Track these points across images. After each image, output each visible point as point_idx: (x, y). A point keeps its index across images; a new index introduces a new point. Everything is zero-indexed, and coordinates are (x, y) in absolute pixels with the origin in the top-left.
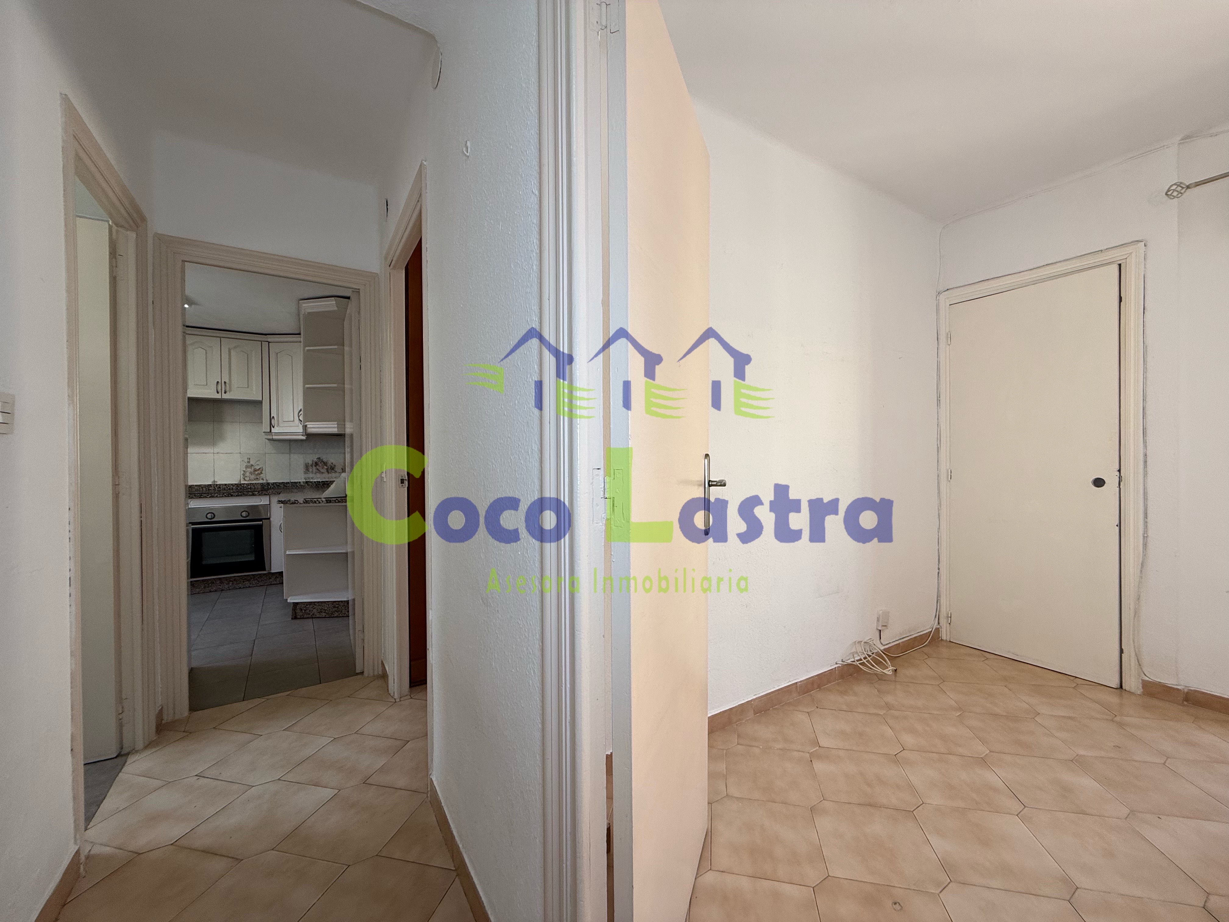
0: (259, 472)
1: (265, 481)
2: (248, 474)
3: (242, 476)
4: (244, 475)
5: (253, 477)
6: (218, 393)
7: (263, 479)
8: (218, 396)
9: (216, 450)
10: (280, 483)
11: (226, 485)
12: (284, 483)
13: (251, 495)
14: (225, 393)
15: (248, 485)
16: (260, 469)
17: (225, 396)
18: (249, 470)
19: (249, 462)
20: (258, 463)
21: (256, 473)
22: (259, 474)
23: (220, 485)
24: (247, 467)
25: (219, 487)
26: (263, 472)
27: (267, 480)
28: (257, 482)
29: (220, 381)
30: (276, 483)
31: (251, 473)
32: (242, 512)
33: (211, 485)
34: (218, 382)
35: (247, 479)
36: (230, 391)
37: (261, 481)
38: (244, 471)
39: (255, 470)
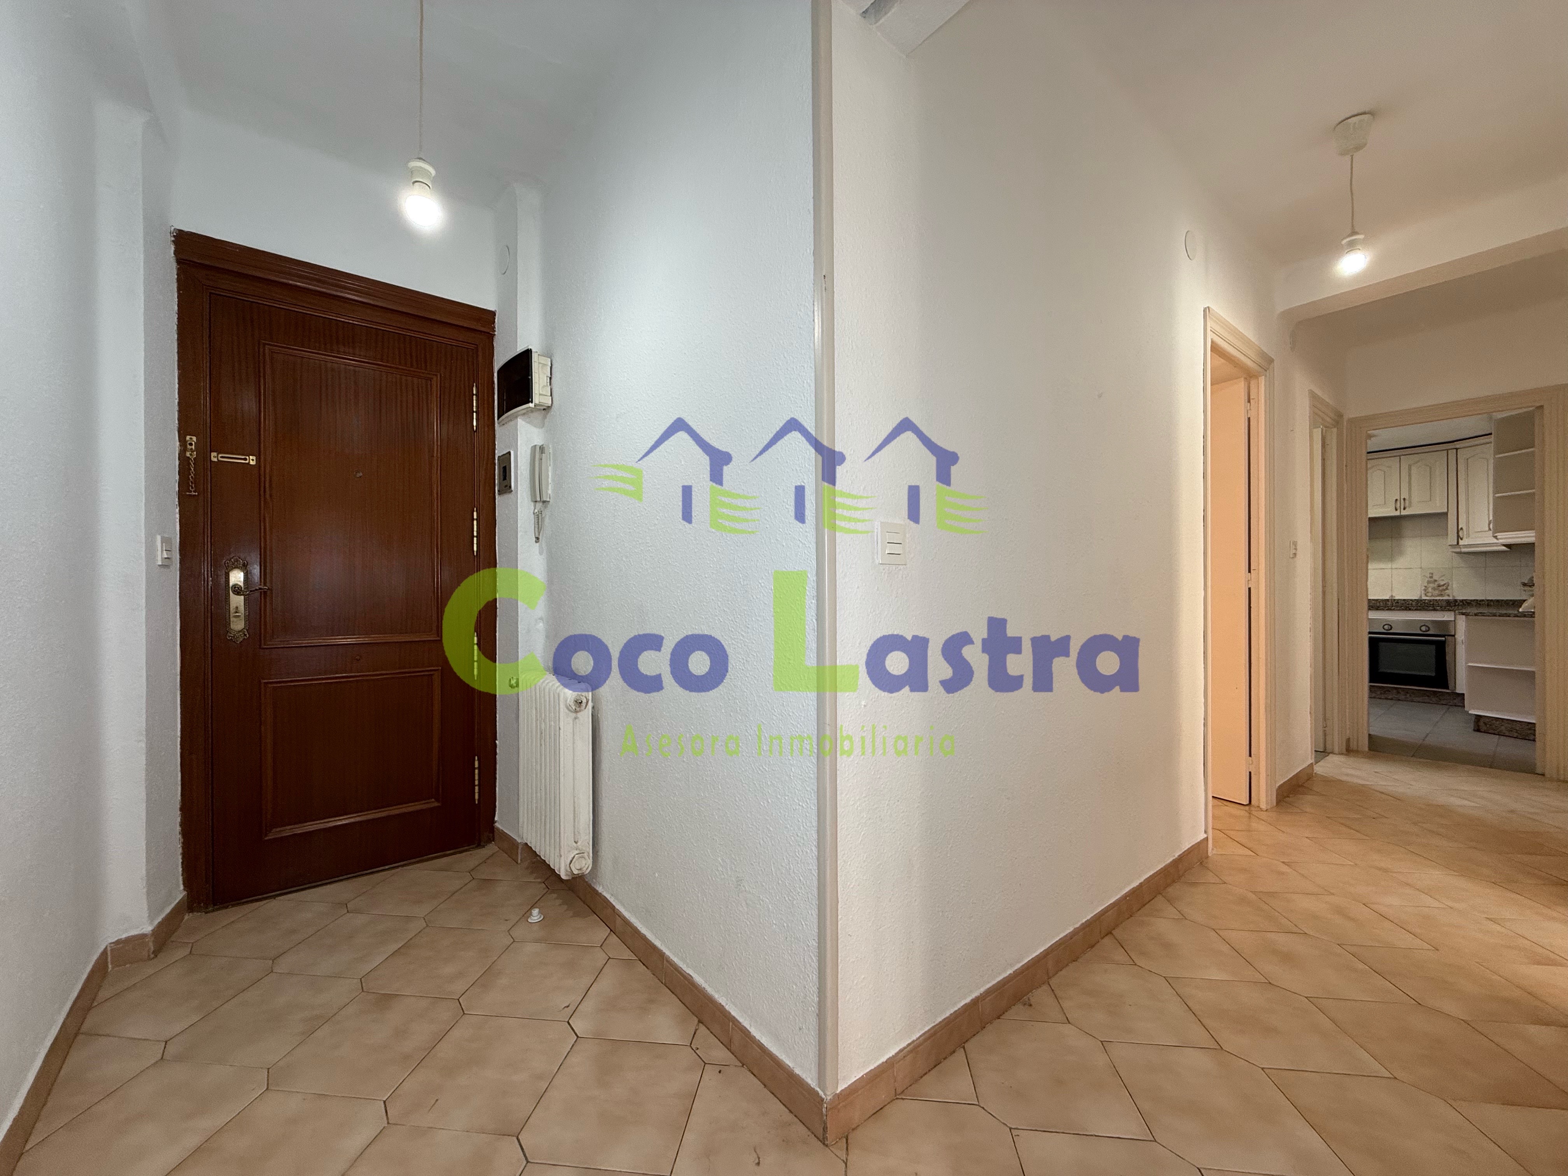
0: (1444, 587)
1: (1451, 598)
2: (1430, 590)
3: (1423, 592)
4: (1425, 590)
5: (1437, 592)
6: (1396, 510)
7: (1449, 595)
8: (1397, 513)
9: (1394, 566)
10: (1471, 601)
11: (1404, 600)
12: (1477, 600)
13: (1432, 610)
14: (1404, 509)
15: (1430, 601)
16: (1445, 584)
17: (1404, 513)
18: (1432, 585)
19: (1431, 577)
20: (1443, 578)
21: (1441, 588)
22: (1445, 590)
23: (1398, 600)
24: (1429, 582)
25: (1398, 603)
26: (1449, 588)
27: (1453, 596)
28: (1441, 598)
29: (1399, 499)
30: (1465, 600)
31: (1434, 589)
32: (1422, 626)
33: (1388, 600)
34: (1396, 500)
35: (1430, 594)
36: (1410, 506)
37: (1446, 598)
38: (1426, 587)
39: (1439, 586)
